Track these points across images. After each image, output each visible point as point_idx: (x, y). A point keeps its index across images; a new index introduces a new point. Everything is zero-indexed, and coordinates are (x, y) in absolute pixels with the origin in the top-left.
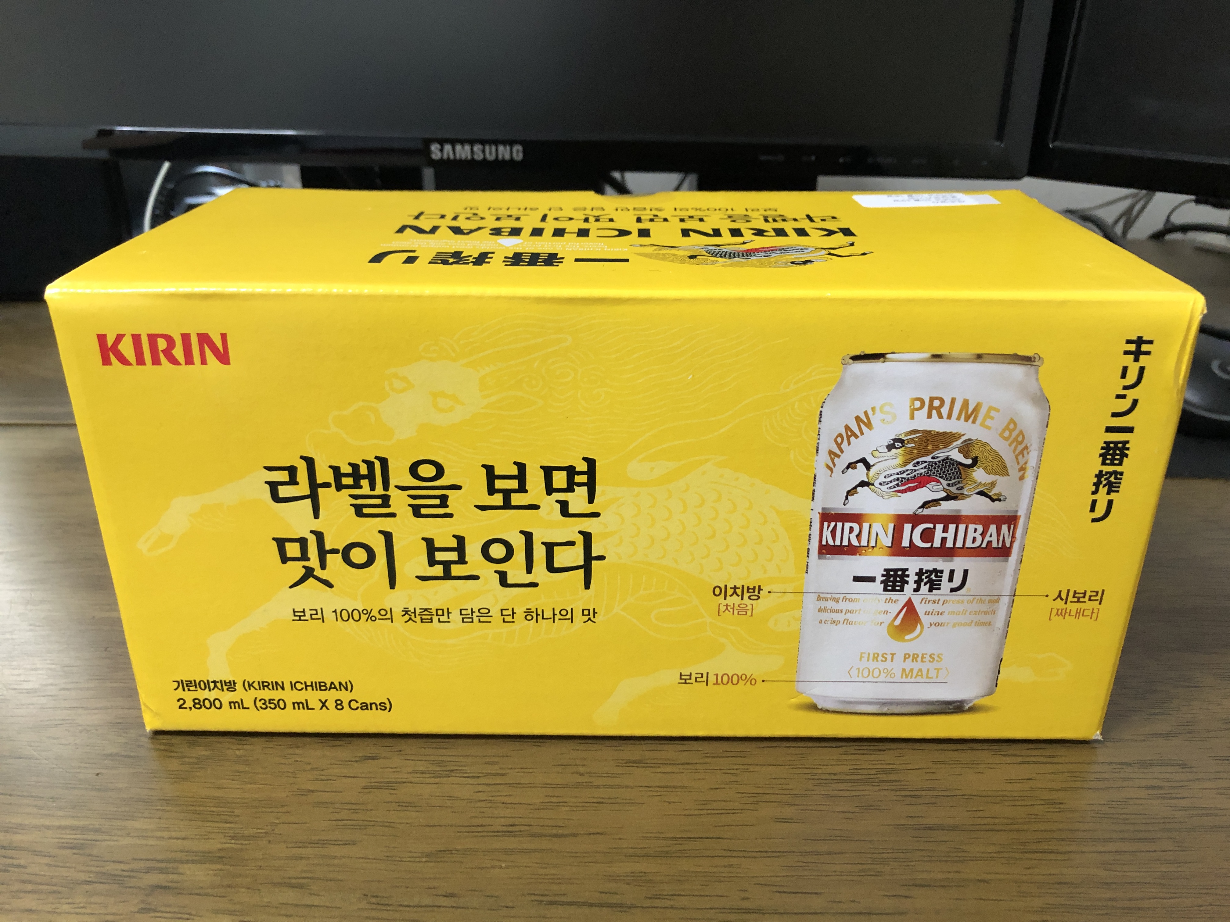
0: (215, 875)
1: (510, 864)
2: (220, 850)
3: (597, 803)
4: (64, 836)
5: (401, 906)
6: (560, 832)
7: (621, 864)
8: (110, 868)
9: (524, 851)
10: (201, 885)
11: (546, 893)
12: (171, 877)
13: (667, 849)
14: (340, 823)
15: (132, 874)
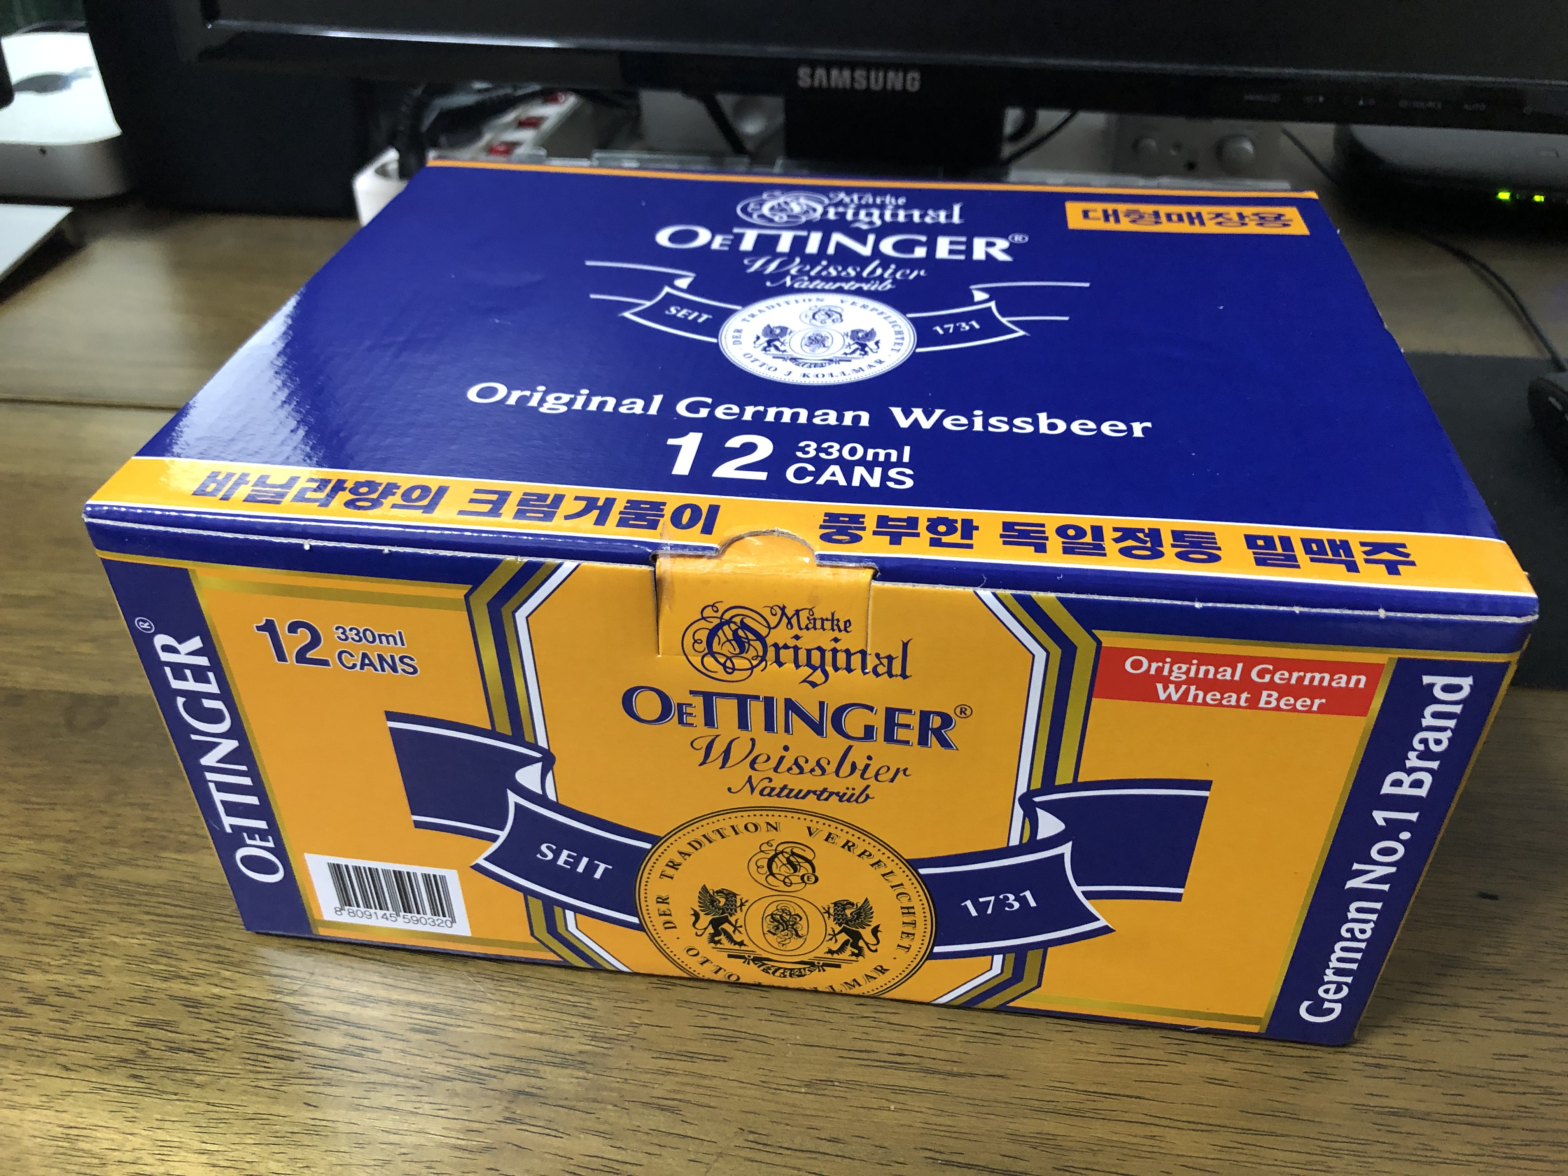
0: (579, 1084)
1: (900, 1106)
2: (581, 1052)
3: (997, 1034)
4: (415, 1016)
5: (781, 1147)
6: (955, 1069)
7: (1025, 1120)
8: (467, 1062)
9: (913, 1091)
10: (566, 1096)
11: (942, 1149)
12: (533, 1081)
13: (1077, 1106)
14: (707, 1031)
15: (492, 1073)
